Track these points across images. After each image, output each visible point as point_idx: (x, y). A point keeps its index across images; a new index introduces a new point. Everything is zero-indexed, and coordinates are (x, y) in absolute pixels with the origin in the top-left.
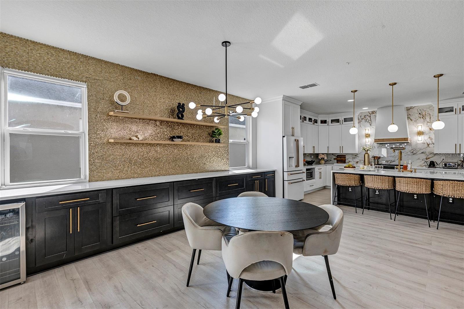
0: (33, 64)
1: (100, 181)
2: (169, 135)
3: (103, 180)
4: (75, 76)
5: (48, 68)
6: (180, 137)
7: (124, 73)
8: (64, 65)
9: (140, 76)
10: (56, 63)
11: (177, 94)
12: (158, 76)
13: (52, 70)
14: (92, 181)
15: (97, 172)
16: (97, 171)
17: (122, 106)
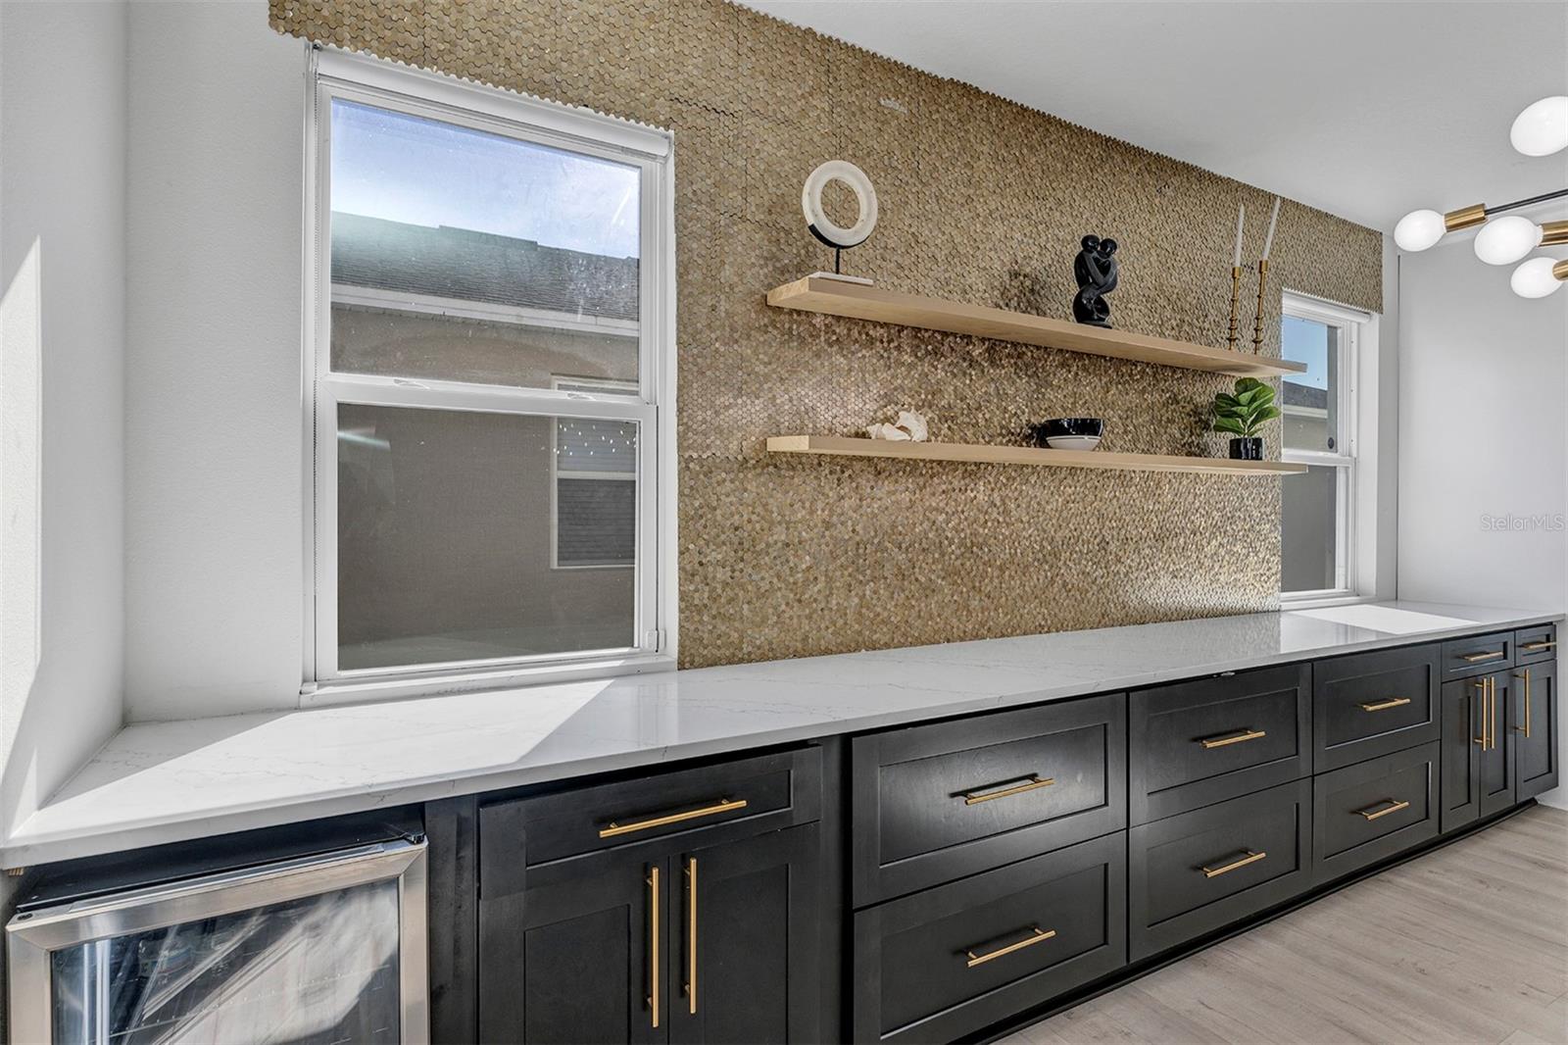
0: (443, 22)
1: (730, 662)
2: (1024, 419)
3: (741, 661)
4: (623, 90)
5: (508, 49)
6: (1088, 427)
7: (836, 79)
8: (575, 30)
9: (904, 95)
10: (542, 20)
11: (1060, 195)
12: (978, 98)
13: (525, 58)
14: (693, 665)
15: (714, 617)
16: (714, 612)
17: (839, 247)
